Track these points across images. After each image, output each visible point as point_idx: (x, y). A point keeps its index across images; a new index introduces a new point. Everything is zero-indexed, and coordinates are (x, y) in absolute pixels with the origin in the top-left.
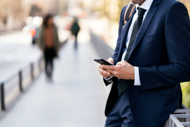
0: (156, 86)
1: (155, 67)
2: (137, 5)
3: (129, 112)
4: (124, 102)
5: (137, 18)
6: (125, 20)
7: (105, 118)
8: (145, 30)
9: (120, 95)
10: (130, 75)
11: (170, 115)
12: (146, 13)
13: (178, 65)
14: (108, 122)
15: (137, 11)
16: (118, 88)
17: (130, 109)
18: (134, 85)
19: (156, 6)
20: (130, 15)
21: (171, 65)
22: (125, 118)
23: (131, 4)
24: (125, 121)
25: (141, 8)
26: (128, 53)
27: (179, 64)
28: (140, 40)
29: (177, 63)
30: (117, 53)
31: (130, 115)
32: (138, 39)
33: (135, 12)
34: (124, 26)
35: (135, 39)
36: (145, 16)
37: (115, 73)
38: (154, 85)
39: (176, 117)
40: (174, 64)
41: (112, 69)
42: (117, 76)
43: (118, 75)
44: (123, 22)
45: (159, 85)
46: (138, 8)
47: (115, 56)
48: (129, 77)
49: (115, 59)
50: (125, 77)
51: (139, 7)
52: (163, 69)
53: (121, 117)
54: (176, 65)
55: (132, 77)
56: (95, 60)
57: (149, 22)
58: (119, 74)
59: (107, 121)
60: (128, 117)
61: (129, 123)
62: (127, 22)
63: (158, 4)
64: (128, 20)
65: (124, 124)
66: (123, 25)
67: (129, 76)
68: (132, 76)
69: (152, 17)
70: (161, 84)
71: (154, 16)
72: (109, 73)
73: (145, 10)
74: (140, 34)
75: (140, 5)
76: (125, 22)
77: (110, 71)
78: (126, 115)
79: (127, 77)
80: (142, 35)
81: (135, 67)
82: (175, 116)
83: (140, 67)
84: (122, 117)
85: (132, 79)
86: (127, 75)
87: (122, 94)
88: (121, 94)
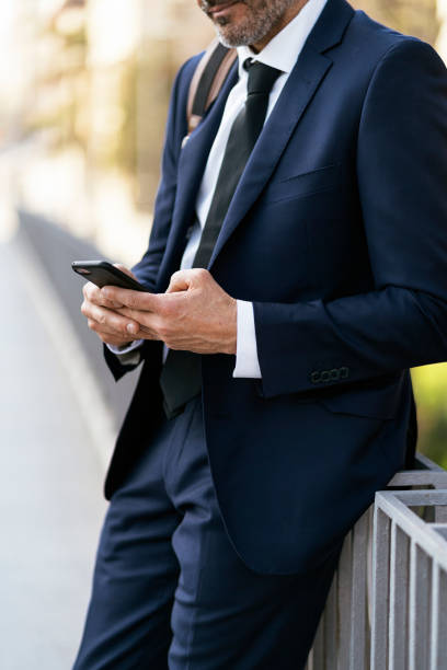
0: (320, 380)
1: (318, 303)
2: (243, 53)
3: (206, 483)
4: (184, 443)
5: (243, 105)
6: (195, 112)
7: (104, 506)
8: (276, 153)
9: (168, 416)
10: (217, 334)
11: (377, 493)
12: (281, 83)
13: (411, 296)
14: (116, 522)
15: (244, 77)
16: (163, 387)
17: (208, 471)
18: (235, 375)
19: (324, 53)
20: (215, 92)
21: (383, 295)
22: (189, 507)
23: (220, 46)
24: (189, 519)
25: (259, 64)
26: (208, 245)
27: (416, 291)
28: (255, 192)
29: (408, 288)
30: (158, 245)
31: (208, 495)
32: (247, 186)
33: (235, 79)
34: (187, 138)
35: (235, 188)
36: (274, 98)
37: (156, 323)
38: (316, 377)
39: (402, 501)
40: (393, 289)
41: (145, 307)
42: (162, 338)
43: (169, 334)
44: (185, 121)
45: (334, 375)
46: (248, 65)
47: (149, 260)
48: (212, 344)
49: (150, 272)
50: (197, 342)
51: (250, 59)
52: (352, 309)
53: (171, 504)
54: (403, 296)
55: (224, 346)
56: (76, 268)
57: (294, 120)
58: (172, 332)
59: (110, 516)
60: (202, 502)
61: (205, 528)
62: (202, 121)
63: (329, 46)
64: (205, 115)
65: (186, 531)
66: (186, 135)
67: (213, 340)
68: (227, 342)
69: (307, 100)
70: (343, 373)
71: (313, 96)
72: (131, 326)
73: (278, 73)
74: (255, 168)
75: (256, 51)
76: (194, 121)
77: (136, 315)
78: (193, 494)
79: (206, 342)
80: (265, 175)
81: (238, 301)
82: (398, 497)
83: (259, 304)
84: (178, 500)
85: (226, 351)
86: (205, 333)
87: (180, 410)
88: (174, 411)
